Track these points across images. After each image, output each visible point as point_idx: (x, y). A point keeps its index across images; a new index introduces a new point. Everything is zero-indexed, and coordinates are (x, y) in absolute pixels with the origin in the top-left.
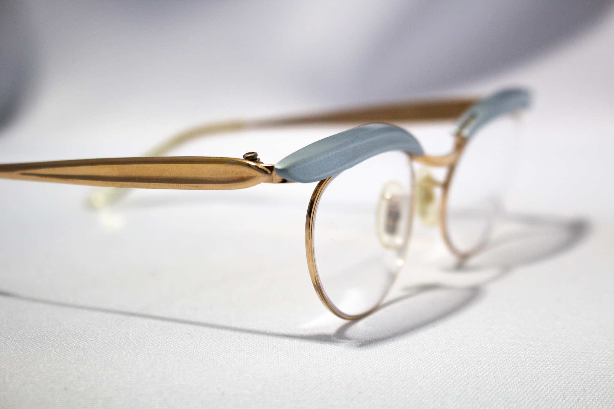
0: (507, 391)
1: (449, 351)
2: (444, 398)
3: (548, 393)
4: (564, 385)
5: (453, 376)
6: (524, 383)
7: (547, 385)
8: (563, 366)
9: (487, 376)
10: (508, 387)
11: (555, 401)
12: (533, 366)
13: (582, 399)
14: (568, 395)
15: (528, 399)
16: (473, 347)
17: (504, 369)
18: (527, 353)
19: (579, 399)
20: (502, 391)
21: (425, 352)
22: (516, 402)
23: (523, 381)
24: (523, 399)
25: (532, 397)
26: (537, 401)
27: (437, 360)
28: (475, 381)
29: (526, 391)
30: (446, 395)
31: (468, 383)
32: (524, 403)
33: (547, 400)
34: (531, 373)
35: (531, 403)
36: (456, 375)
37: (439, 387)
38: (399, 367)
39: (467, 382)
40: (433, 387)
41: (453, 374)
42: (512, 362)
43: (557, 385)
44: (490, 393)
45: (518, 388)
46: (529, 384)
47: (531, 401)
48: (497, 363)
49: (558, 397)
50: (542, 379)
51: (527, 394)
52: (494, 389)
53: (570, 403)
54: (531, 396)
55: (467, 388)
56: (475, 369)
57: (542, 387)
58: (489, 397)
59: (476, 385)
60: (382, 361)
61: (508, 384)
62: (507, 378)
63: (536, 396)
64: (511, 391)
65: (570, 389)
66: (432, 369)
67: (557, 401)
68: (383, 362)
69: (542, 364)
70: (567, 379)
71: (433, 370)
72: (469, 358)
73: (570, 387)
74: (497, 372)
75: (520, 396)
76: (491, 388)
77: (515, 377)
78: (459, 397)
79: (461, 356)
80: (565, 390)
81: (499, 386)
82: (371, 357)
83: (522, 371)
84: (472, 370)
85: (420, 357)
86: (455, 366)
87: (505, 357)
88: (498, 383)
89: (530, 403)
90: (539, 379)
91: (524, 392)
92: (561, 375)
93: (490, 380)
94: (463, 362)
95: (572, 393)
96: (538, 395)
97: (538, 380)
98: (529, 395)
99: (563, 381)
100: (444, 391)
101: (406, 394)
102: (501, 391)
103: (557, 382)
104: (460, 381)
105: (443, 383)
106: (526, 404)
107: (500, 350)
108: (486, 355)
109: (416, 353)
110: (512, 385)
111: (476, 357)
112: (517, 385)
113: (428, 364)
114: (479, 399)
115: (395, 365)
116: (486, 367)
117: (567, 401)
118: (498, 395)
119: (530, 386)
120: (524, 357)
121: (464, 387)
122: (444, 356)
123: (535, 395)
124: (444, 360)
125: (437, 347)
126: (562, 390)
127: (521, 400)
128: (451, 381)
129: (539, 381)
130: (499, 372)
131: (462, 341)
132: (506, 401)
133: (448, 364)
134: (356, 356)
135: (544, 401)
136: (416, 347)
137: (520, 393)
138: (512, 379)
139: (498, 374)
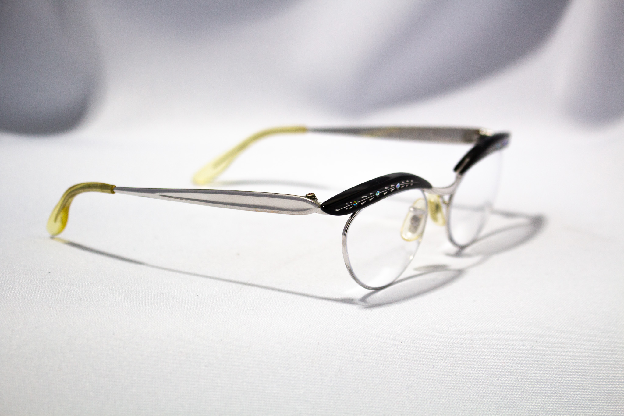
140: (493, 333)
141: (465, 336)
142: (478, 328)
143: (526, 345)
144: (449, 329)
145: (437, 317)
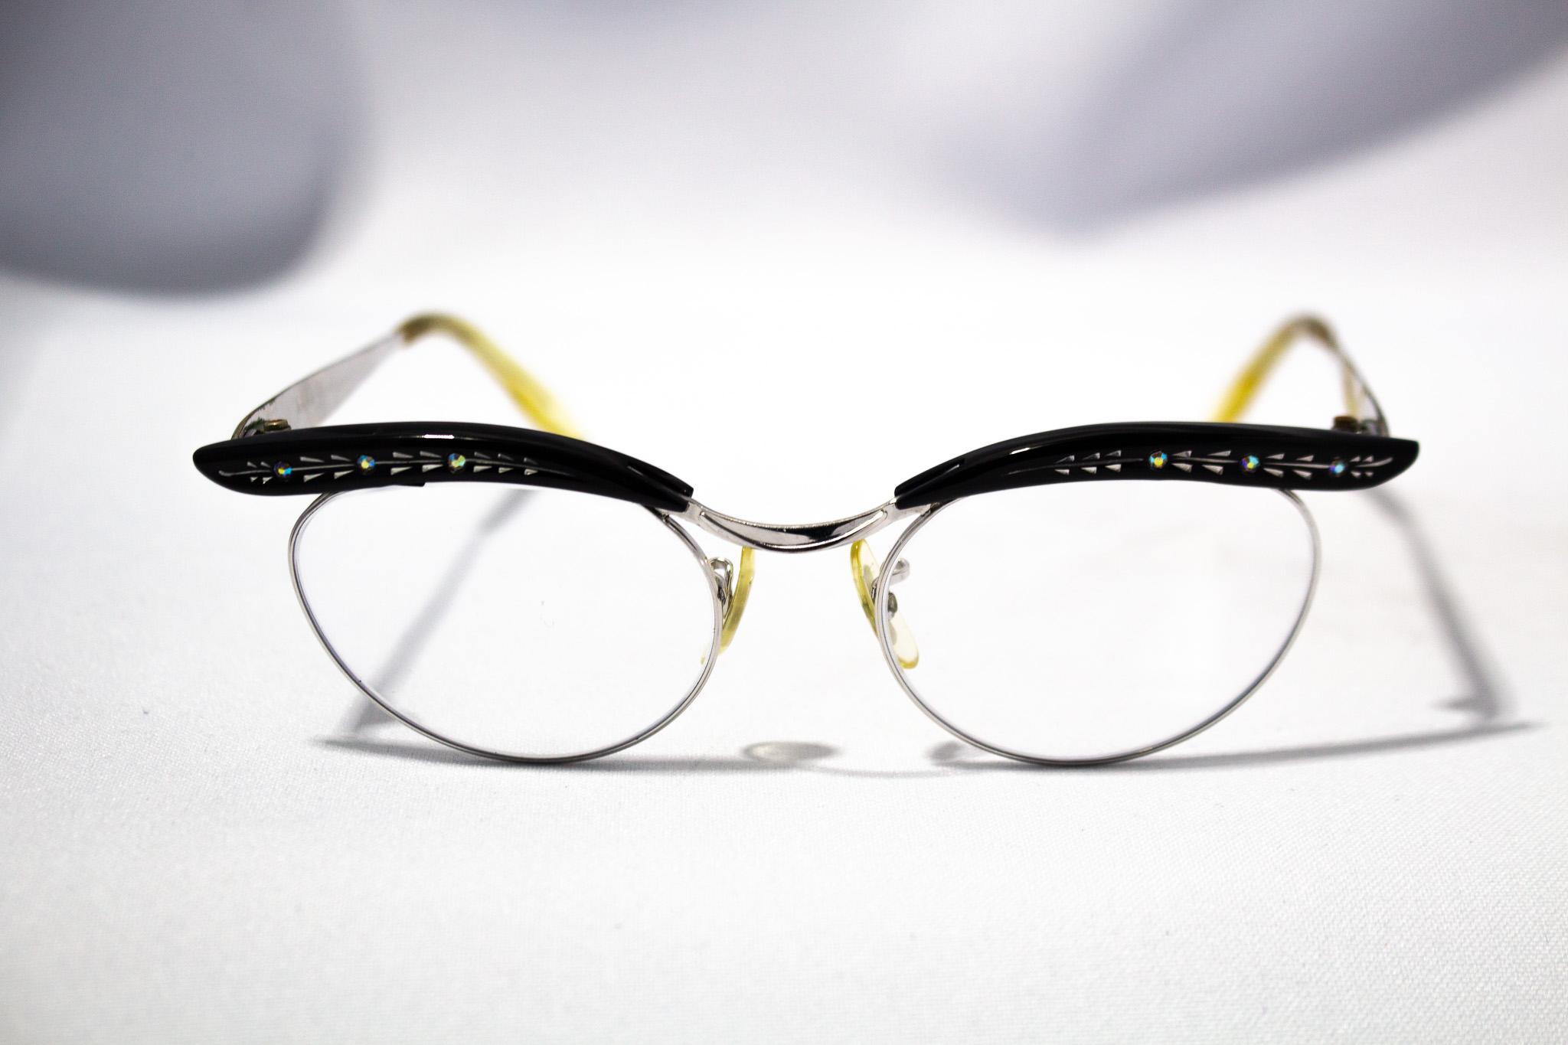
140: (1453, 900)
141: (1365, 911)
142: (1405, 885)
143: (1554, 939)
144: (1315, 891)
145: (1281, 849)
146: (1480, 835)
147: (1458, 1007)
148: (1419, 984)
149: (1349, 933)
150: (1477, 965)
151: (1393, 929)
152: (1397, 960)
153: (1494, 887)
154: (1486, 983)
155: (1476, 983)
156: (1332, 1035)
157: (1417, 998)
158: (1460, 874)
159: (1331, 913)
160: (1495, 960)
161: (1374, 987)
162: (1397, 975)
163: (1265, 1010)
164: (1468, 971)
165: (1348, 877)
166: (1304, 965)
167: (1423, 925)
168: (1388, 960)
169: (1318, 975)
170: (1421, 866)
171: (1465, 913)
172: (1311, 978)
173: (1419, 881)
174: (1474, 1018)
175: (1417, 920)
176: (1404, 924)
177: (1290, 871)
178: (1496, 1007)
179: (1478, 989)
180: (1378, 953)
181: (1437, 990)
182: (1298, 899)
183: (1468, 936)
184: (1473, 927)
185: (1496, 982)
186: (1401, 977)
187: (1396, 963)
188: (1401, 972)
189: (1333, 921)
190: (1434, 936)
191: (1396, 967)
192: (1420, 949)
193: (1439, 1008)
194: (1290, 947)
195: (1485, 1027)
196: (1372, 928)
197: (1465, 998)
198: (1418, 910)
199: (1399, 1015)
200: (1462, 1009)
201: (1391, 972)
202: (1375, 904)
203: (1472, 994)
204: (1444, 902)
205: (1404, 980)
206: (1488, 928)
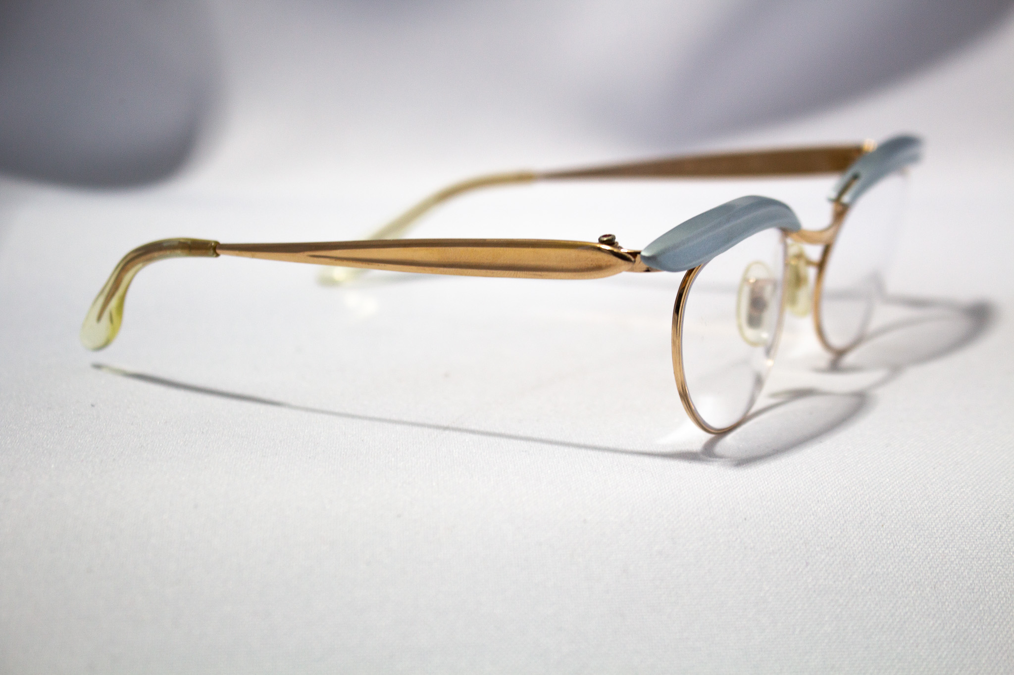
0: (917, 517)
1: (844, 471)
2: (843, 525)
3: (965, 519)
4: (982, 510)
5: (852, 500)
6: (935, 508)
7: (962, 510)
8: (980, 487)
9: (892, 500)
10: (918, 512)
11: (973, 528)
12: (945, 488)
13: (1004, 526)
14: (987, 521)
15: (942, 526)
16: (872, 466)
17: (911, 491)
18: (937, 473)
19: (1000, 526)
20: (911, 517)
21: (816, 473)
22: (928, 529)
23: (934, 506)
24: (936, 526)
25: (946, 524)
26: (952, 528)
27: (832, 481)
28: (879, 506)
29: (939, 516)
30: (845, 522)
31: (871, 508)
32: (937, 530)
33: (964, 527)
34: (943, 496)
35: (945, 531)
36: (856, 499)
37: (837, 513)
38: (788, 489)
39: (869, 506)
40: (830, 513)
41: (852, 497)
42: (920, 484)
43: (974, 510)
44: (897, 519)
45: (929, 514)
46: (942, 509)
47: (945, 528)
48: (903, 484)
49: (976, 523)
50: (957, 504)
51: (940, 520)
52: (901, 515)
53: (991, 531)
54: (944, 523)
55: (870, 514)
56: (877, 492)
57: (957, 512)
58: (896, 523)
59: (880, 510)
60: (766, 483)
61: (917, 508)
62: (915, 502)
63: (950, 523)
64: (921, 517)
65: (990, 514)
66: (826, 492)
67: (975, 528)
68: (768, 484)
69: (955, 486)
70: (985, 503)
71: (828, 493)
72: (869, 479)
73: (990, 512)
74: (903, 495)
75: (932, 523)
76: (898, 513)
77: (924, 501)
78: (861, 523)
79: (859, 476)
80: (983, 515)
81: (907, 512)
82: (753, 478)
83: (933, 494)
84: (874, 493)
85: (811, 478)
86: (854, 488)
87: (911, 477)
88: (906, 508)
89: (943, 530)
90: (953, 503)
91: (937, 518)
92: (979, 499)
93: (896, 504)
94: (862, 484)
95: (992, 518)
96: (952, 521)
97: (951, 504)
98: (942, 521)
99: (981, 506)
100: (844, 517)
101: (800, 521)
102: (909, 517)
103: (974, 507)
104: (861, 505)
105: (841, 508)
106: (940, 531)
107: (905, 470)
108: (889, 475)
109: (805, 473)
110: (921, 510)
111: (877, 478)
112: (927, 510)
113: (821, 486)
114: (884, 527)
115: (783, 487)
116: (890, 490)
117: (987, 528)
118: (906, 521)
119: (943, 512)
120: (934, 478)
121: (866, 512)
122: (838, 476)
123: (950, 521)
124: (840, 481)
125: (830, 467)
126: (980, 516)
127: (933, 528)
128: (851, 506)
129: (953, 506)
130: (906, 495)
131: (858, 459)
132: (916, 529)
133: (845, 486)
134: (734, 477)
135: (960, 529)
136: (804, 466)
137: (932, 519)
138: (922, 503)
139: (905, 497)
146: (940, 465)
147: (929, 563)
148: (904, 549)
149: (859, 519)
150: (940, 538)
151: (887, 517)
152: (889, 534)
153: (950, 494)
154: (946, 548)
155: (940, 549)
156: (850, 578)
157: (903, 557)
158: (928, 486)
159: (848, 508)
160: (951, 535)
161: (875, 551)
162: (890, 544)
163: (807, 564)
164: (934, 541)
165: (858, 488)
166: (831, 538)
167: (905, 514)
168: (884, 535)
169: (841, 544)
170: (903, 482)
171: (932, 508)
172: (836, 545)
173: (902, 490)
174: (938, 569)
175: (901, 512)
176: (893, 514)
177: (821, 484)
178: (952, 562)
179: (940, 552)
180: (878, 531)
181: (915, 552)
182: (827, 499)
183: (934, 521)
184: (937, 516)
185: (952, 548)
186: (892, 545)
187: (889, 537)
188: (892, 541)
189: (849, 513)
190: (912, 521)
191: (889, 539)
192: (904, 529)
193: (916, 563)
194: (822, 527)
195: (946, 574)
196: (873, 517)
197: (933, 557)
198: (902, 506)
199: (891, 567)
200: (930, 563)
201: (886, 542)
202: (875, 503)
203: (937, 555)
204: (918, 502)
205: (894, 547)
206: (946, 517)
